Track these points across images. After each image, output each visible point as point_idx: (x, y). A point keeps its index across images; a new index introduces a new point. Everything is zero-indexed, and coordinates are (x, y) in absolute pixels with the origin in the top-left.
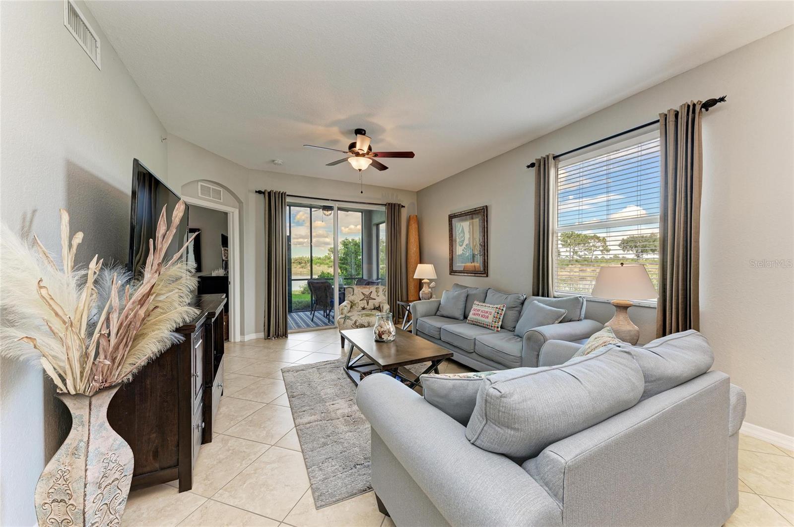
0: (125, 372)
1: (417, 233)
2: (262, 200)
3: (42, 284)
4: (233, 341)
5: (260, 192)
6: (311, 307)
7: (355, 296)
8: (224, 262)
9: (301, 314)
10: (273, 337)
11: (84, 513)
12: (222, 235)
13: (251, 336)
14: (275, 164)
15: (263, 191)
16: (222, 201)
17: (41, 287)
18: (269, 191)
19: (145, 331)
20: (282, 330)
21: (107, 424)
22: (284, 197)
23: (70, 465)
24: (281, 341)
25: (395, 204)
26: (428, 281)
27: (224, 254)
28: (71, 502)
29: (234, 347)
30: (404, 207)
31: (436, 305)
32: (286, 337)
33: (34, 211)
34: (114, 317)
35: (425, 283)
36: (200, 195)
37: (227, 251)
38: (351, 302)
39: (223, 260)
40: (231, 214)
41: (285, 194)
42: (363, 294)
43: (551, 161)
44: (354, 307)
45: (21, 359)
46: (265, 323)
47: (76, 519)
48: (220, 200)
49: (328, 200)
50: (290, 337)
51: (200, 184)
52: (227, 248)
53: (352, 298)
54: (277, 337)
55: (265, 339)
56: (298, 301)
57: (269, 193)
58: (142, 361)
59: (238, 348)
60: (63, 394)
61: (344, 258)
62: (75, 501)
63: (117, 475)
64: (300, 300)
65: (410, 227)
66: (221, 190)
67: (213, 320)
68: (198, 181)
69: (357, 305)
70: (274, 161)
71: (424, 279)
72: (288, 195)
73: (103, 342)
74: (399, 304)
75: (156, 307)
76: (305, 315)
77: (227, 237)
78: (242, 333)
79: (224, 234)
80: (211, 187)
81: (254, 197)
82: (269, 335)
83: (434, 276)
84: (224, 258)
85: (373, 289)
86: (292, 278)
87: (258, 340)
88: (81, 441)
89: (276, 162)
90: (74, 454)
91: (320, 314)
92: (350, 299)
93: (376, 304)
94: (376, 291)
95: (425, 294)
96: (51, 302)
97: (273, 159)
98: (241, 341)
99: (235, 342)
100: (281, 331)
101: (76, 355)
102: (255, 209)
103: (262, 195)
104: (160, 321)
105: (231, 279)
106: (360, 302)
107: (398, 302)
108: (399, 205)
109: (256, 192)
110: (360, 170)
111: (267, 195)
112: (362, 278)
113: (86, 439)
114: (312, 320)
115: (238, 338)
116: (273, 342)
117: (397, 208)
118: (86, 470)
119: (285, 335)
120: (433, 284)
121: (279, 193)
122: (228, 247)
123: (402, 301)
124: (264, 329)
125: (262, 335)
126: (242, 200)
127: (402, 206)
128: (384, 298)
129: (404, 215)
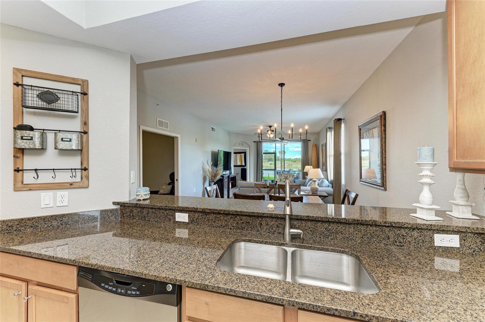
36: (238, 146)
43: (328, 130)
48: (244, 146)
51: (238, 143)
66: (244, 143)
80: (241, 143)
81: (253, 144)
102: (254, 147)
104: (219, 174)
126: (250, 145)
127: (309, 140)
128: (292, 178)
129: (310, 144)
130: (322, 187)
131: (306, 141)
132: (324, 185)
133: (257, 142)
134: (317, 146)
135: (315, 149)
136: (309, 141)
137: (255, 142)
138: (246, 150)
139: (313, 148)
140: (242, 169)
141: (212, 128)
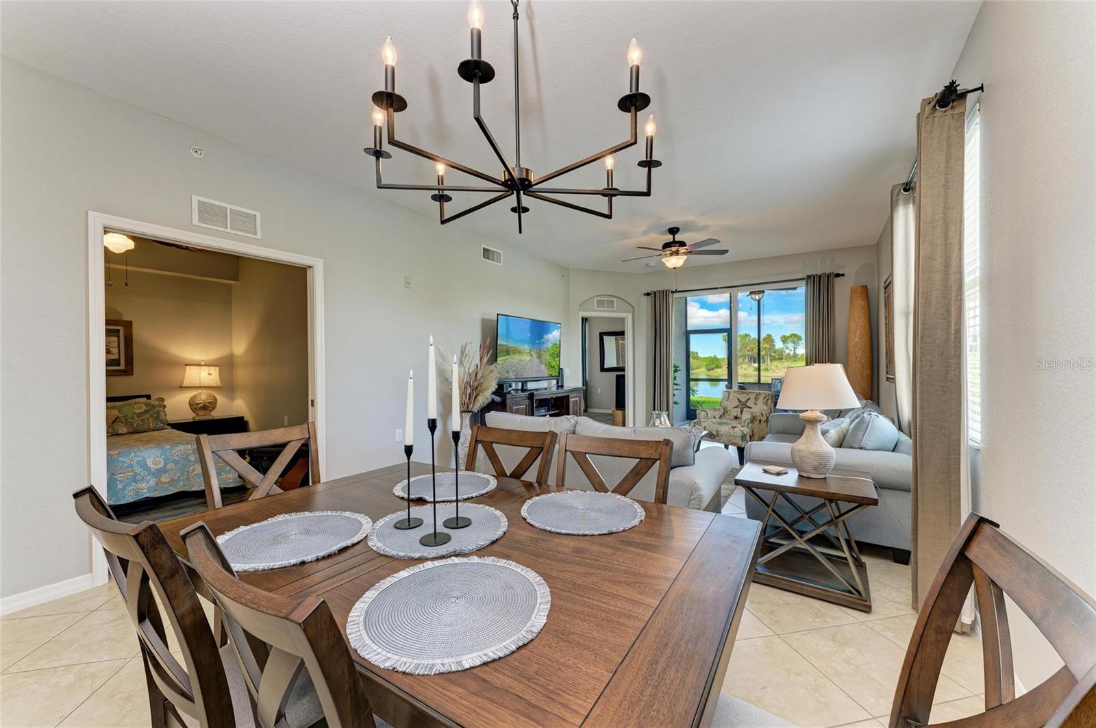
2: (649, 302)
15: (650, 292)
16: (615, 309)
18: (655, 291)
22: (671, 293)
36: (596, 308)
38: (723, 409)
40: (626, 318)
41: (668, 291)
42: (739, 400)
49: (718, 288)
51: (596, 299)
66: (615, 299)
68: (593, 297)
69: (729, 412)
70: (648, 264)
80: (604, 299)
81: (643, 299)
85: (753, 395)
102: (644, 309)
106: (733, 410)
109: (645, 294)
110: (675, 268)
111: (653, 295)
121: (664, 291)
126: (634, 305)
127: (838, 275)
128: (765, 408)
129: (842, 290)
130: (861, 448)
131: (824, 280)
132: (868, 440)
133: (655, 293)
134: (870, 292)
135: (860, 302)
136: (836, 279)
137: (648, 294)
138: (622, 320)
139: (851, 302)
140: (617, 376)
141: (485, 250)
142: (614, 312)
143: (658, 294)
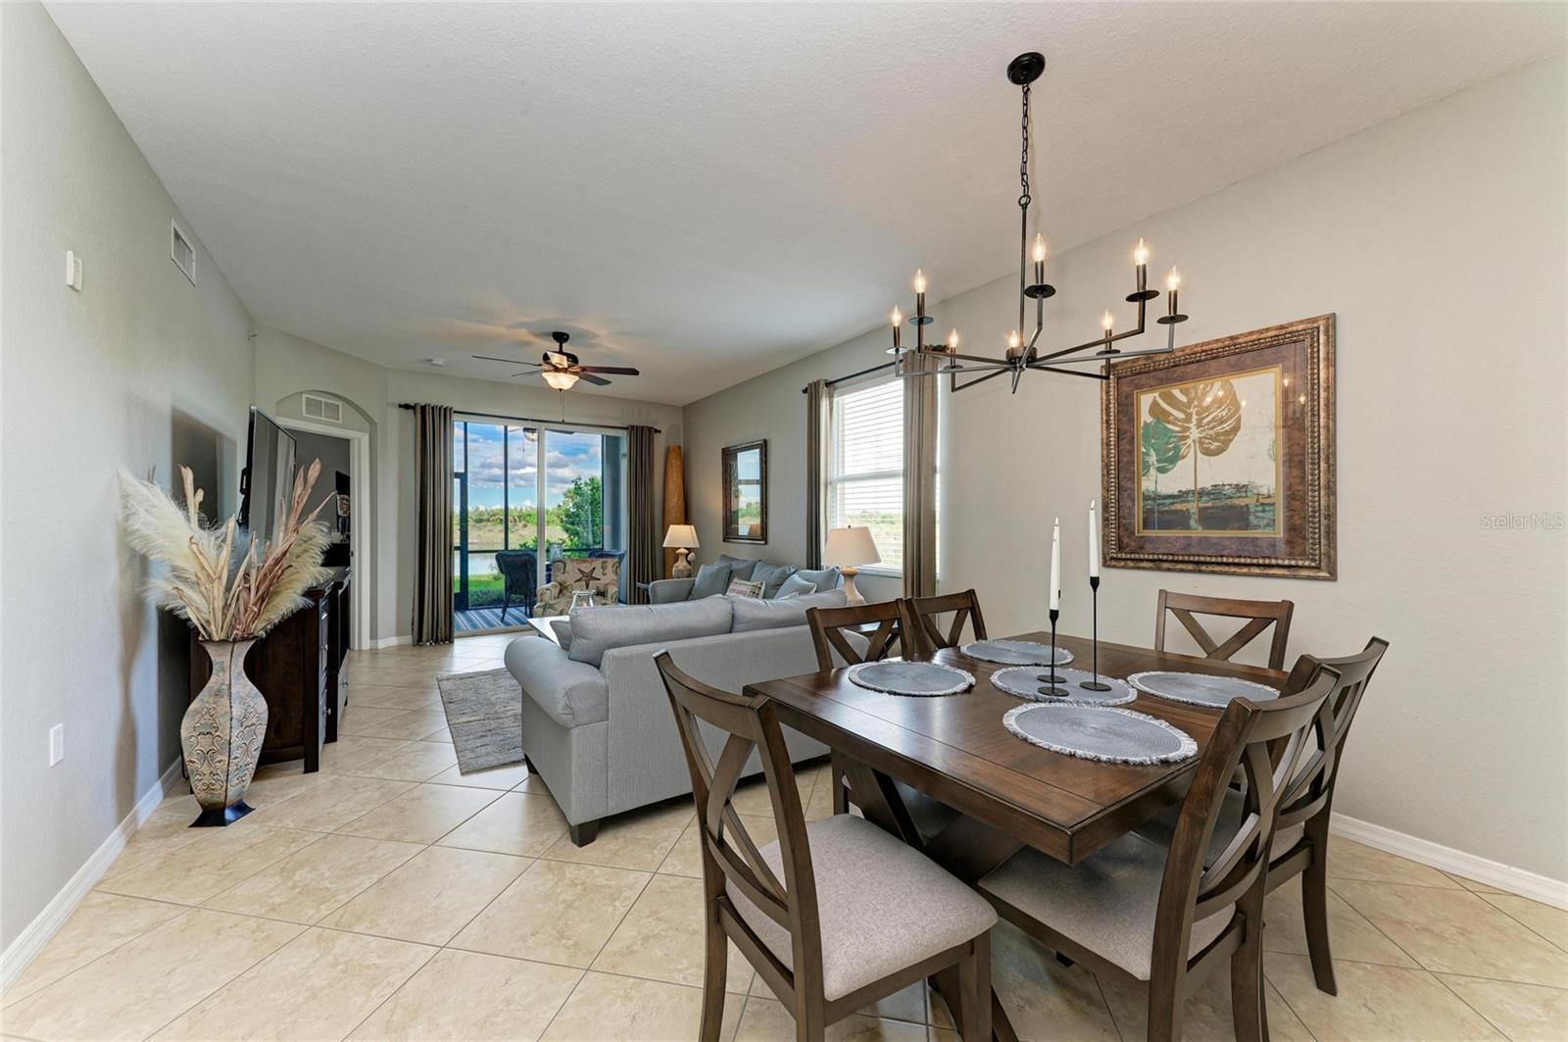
0: (260, 628)
1: (680, 476)
2: (411, 421)
3: (193, 541)
4: (357, 648)
5: (407, 407)
6: (502, 602)
7: (566, 575)
8: (340, 520)
9: (485, 612)
10: (427, 641)
11: (230, 743)
12: (338, 473)
13: (389, 641)
14: (433, 364)
15: (413, 405)
16: (340, 422)
17: (192, 543)
18: (423, 405)
19: (279, 589)
20: (443, 632)
21: (244, 674)
22: (448, 414)
23: (215, 703)
24: (442, 648)
25: (643, 428)
26: (687, 552)
27: (341, 506)
28: (217, 734)
29: (360, 656)
30: (660, 432)
31: (689, 587)
32: (452, 642)
33: (154, 469)
34: (253, 572)
35: (682, 554)
36: (304, 414)
37: (348, 500)
38: (560, 584)
39: (339, 517)
40: (356, 441)
41: (451, 409)
42: (581, 571)
43: (824, 390)
44: (564, 591)
45: (167, 608)
46: (413, 619)
47: (222, 749)
48: (338, 419)
49: (533, 420)
50: (457, 643)
51: (307, 396)
52: (346, 497)
53: (561, 577)
54: (436, 643)
55: (414, 645)
56: (481, 591)
57: (423, 408)
58: (276, 618)
59: (366, 657)
60: (206, 641)
61: (573, 513)
62: (221, 732)
63: (254, 721)
64: (485, 590)
65: (669, 466)
66: (340, 404)
67: (340, 592)
68: (302, 393)
69: (569, 588)
70: (430, 361)
71: (679, 548)
72: (455, 412)
73: (244, 594)
74: (639, 588)
75: (290, 566)
76: (492, 614)
77: (348, 478)
78: (374, 636)
79: (340, 471)
80: (323, 400)
81: (395, 415)
82: (420, 639)
83: (695, 544)
84: (340, 513)
85: (598, 563)
86: (469, 549)
87: (400, 648)
88: (223, 684)
89: (435, 362)
90: (217, 695)
91: (521, 611)
92: (559, 579)
93: (600, 587)
94: (602, 567)
95: (679, 571)
96: (200, 556)
97: (430, 357)
98: (371, 649)
99: (360, 650)
100: (441, 634)
101: (219, 604)
102: (399, 433)
103: (411, 411)
104: (293, 580)
105: (354, 547)
106: (574, 584)
107: (638, 584)
108: (650, 429)
109: (400, 406)
110: (561, 390)
111: (419, 410)
112: (602, 548)
113: (228, 683)
114: (502, 620)
115: (366, 644)
116: (428, 651)
117: (646, 432)
118: (231, 707)
119: (449, 639)
120: (691, 556)
121: (440, 409)
122: (349, 496)
123: (643, 582)
124: (413, 630)
125: (408, 639)
126: (374, 419)
127: (656, 432)
129: (659, 446)
136: (655, 435)
138: (347, 441)
139: (667, 462)
141: (177, 235)
142: (338, 426)
143: (429, 412)
